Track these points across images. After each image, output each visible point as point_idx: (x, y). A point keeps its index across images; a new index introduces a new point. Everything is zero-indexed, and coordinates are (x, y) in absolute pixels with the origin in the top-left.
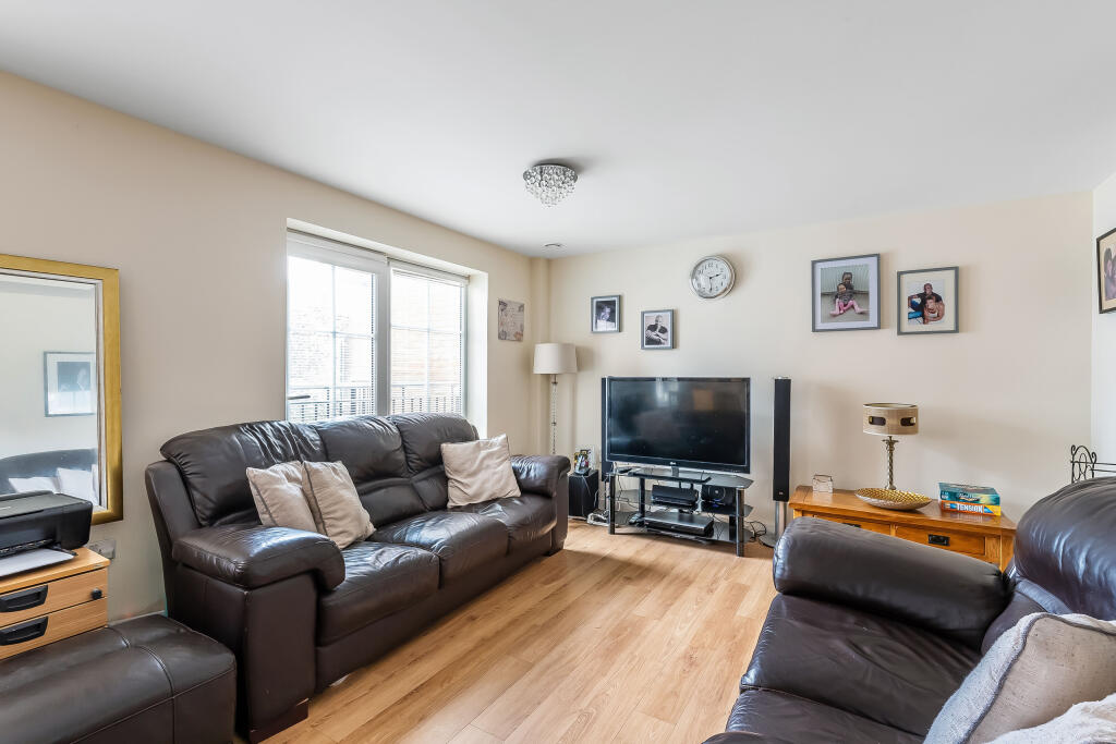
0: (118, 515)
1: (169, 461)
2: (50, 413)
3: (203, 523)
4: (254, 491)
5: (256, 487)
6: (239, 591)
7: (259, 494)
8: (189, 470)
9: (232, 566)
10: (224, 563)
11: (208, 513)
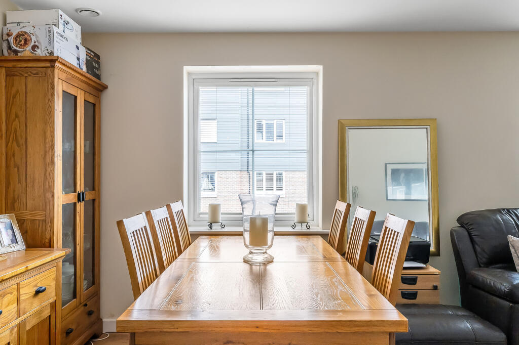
0: (437, 254)
1: (462, 226)
2: (389, 198)
3: (482, 265)
4: (512, 250)
5: (514, 247)
6: (507, 304)
7: (516, 253)
8: (474, 233)
9: (503, 288)
10: (499, 286)
11: (484, 260)
